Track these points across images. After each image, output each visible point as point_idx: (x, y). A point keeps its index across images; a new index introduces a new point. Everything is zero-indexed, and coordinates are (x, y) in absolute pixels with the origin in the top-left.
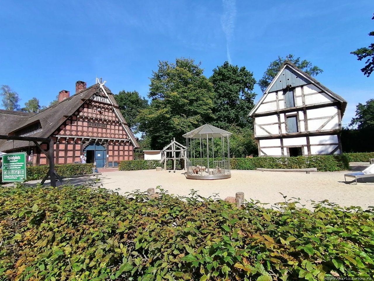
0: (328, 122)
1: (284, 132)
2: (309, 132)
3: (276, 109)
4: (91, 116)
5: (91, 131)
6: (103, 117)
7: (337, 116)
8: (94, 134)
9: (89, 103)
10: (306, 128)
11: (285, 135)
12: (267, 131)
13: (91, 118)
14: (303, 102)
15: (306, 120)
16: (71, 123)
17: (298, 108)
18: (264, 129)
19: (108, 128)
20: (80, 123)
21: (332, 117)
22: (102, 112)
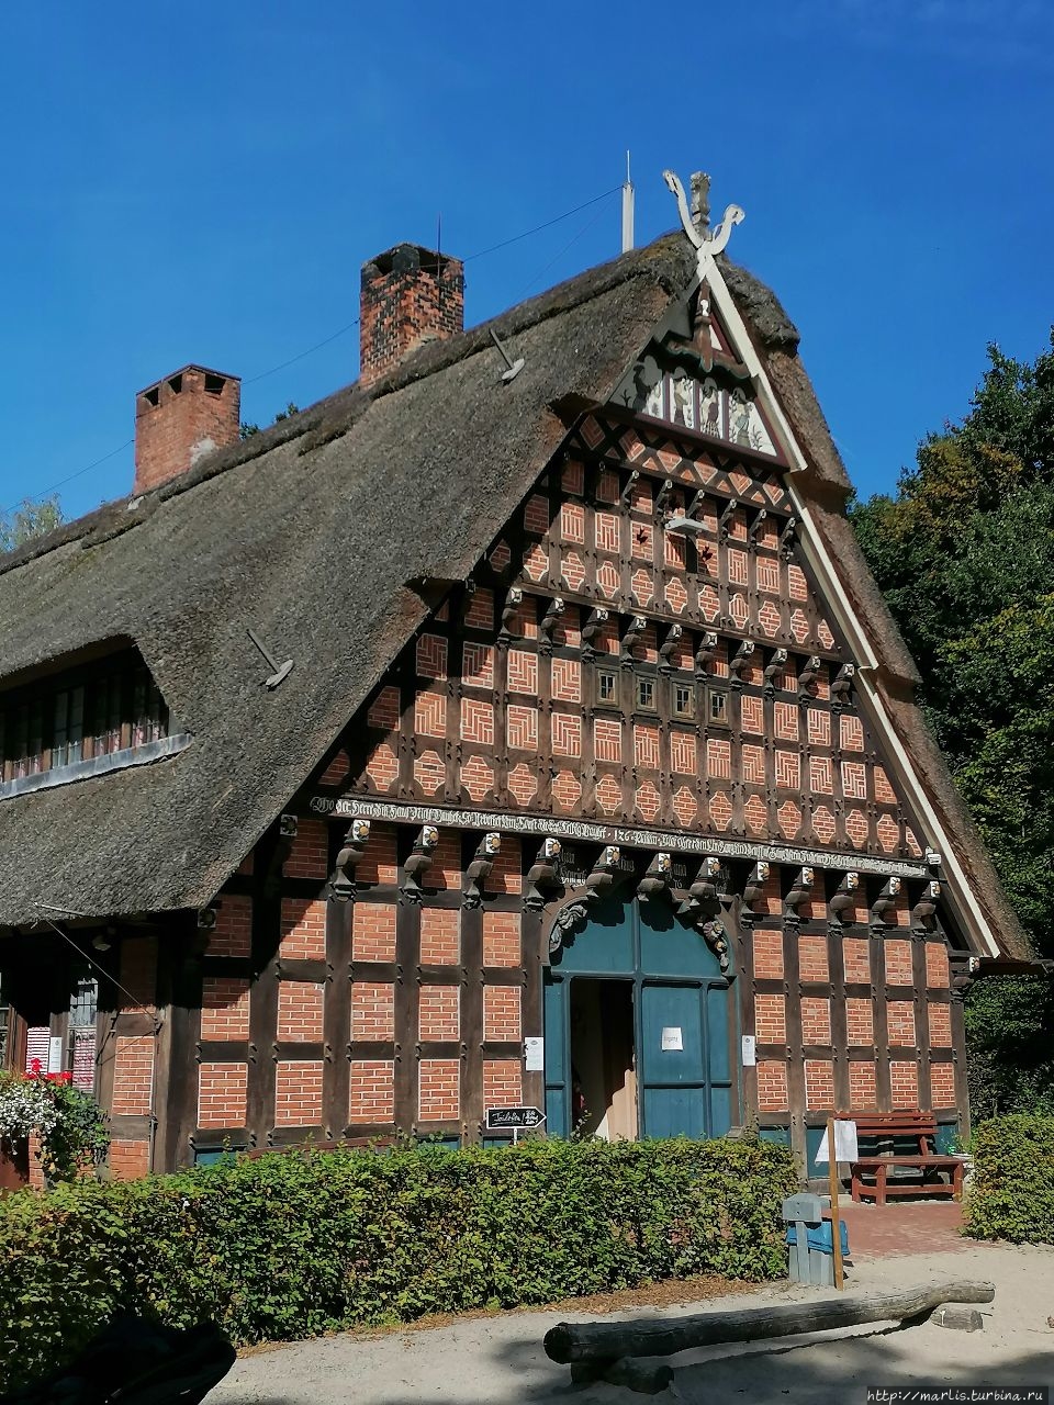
4: (620, 597)
5: (609, 758)
6: (708, 604)
8: (638, 794)
9: (605, 445)
13: (613, 614)
16: (455, 670)
19: (745, 728)
20: (523, 669)
22: (700, 544)
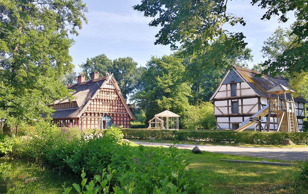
0: (253, 108)
1: (230, 113)
2: (243, 114)
3: (226, 97)
5: (104, 108)
6: (111, 98)
7: (258, 105)
8: (105, 110)
10: (242, 111)
11: (231, 115)
12: (221, 112)
13: (104, 99)
14: (241, 94)
15: (242, 105)
16: (94, 103)
17: (238, 97)
18: (219, 110)
19: (113, 105)
20: (98, 103)
21: (255, 105)
22: (110, 94)
